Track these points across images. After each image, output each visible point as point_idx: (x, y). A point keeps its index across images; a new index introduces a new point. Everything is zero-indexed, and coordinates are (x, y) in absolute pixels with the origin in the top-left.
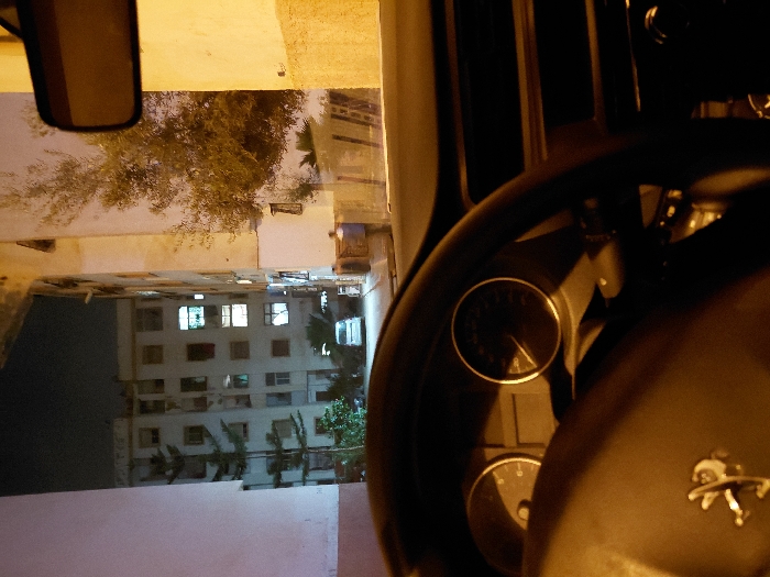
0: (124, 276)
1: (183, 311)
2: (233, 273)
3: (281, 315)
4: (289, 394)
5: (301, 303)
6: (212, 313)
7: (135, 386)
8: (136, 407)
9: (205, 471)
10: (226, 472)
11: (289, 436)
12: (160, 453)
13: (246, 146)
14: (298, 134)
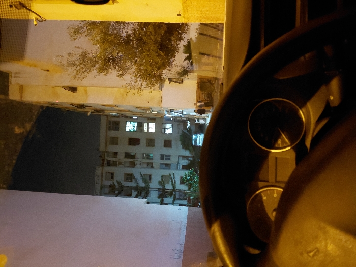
0: (105, 106)
1: (128, 123)
2: (150, 109)
3: (169, 129)
4: (170, 165)
5: (179, 124)
6: (140, 126)
7: (106, 154)
8: (105, 162)
9: (132, 193)
10: (141, 195)
11: (168, 183)
12: (114, 184)
13: (161, 49)
14: (184, 46)
